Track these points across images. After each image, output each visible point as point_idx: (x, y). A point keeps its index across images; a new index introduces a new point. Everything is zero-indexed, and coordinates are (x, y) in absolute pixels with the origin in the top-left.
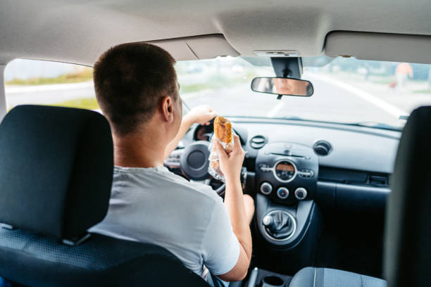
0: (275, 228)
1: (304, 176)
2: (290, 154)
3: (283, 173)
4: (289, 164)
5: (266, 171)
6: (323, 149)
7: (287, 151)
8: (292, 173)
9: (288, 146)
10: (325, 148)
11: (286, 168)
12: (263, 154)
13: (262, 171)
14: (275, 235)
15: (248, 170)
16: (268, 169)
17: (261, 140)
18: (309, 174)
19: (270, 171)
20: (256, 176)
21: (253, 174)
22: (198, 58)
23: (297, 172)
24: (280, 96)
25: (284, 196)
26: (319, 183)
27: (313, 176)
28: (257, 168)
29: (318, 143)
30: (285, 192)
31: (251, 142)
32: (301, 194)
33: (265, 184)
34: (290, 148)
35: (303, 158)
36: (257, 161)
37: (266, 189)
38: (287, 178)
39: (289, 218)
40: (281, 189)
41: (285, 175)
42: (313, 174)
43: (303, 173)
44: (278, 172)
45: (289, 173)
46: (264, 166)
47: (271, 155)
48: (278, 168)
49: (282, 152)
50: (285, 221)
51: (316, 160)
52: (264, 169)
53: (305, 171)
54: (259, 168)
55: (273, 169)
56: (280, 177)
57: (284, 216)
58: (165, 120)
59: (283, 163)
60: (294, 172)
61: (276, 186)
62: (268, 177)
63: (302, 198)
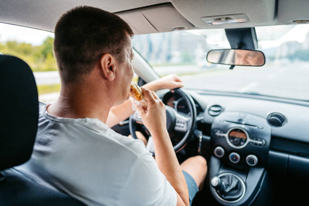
0: (224, 189)
1: (256, 144)
2: (244, 122)
3: (236, 140)
4: (241, 131)
5: (220, 136)
6: (277, 121)
7: (240, 120)
8: (244, 140)
9: (242, 115)
10: (278, 119)
11: (239, 135)
12: (218, 121)
13: (216, 136)
14: (223, 196)
15: (204, 134)
16: (222, 135)
17: (219, 109)
18: (261, 143)
19: (223, 137)
20: (211, 139)
21: (208, 138)
22: (158, 31)
23: (249, 140)
24: (232, 67)
25: (236, 160)
26: (271, 152)
27: (265, 145)
28: (212, 133)
29: (272, 115)
30: (236, 157)
31: (210, 110)
32: (252, 161)
33: (219, 148)
34: (245, 117)
35: (256, 128)
36: (213, 126)
37: (219, 152)
38: (239, 145)
39: (239, 182)
40: (232, 154)
41: (237, 141)
42: (264, 143)
43: (255, 141)
44: (231, 138)
45: (241, 140)
46: (219, 131)
47: (226, 123)
48: (231, 135)
49: (236, 121)
50: (234, 184)
51: (269, 130)
52: (218, 134)
53: (257, 140)
54: (214, 133)
55: (226, 135)
56: (233, 143)
57: (234, 178)
58: (105, 78)
59: (236, 130)
60: (246, 140)
61: (228, 151)
62: (221, 142)
63: (253, 165)
